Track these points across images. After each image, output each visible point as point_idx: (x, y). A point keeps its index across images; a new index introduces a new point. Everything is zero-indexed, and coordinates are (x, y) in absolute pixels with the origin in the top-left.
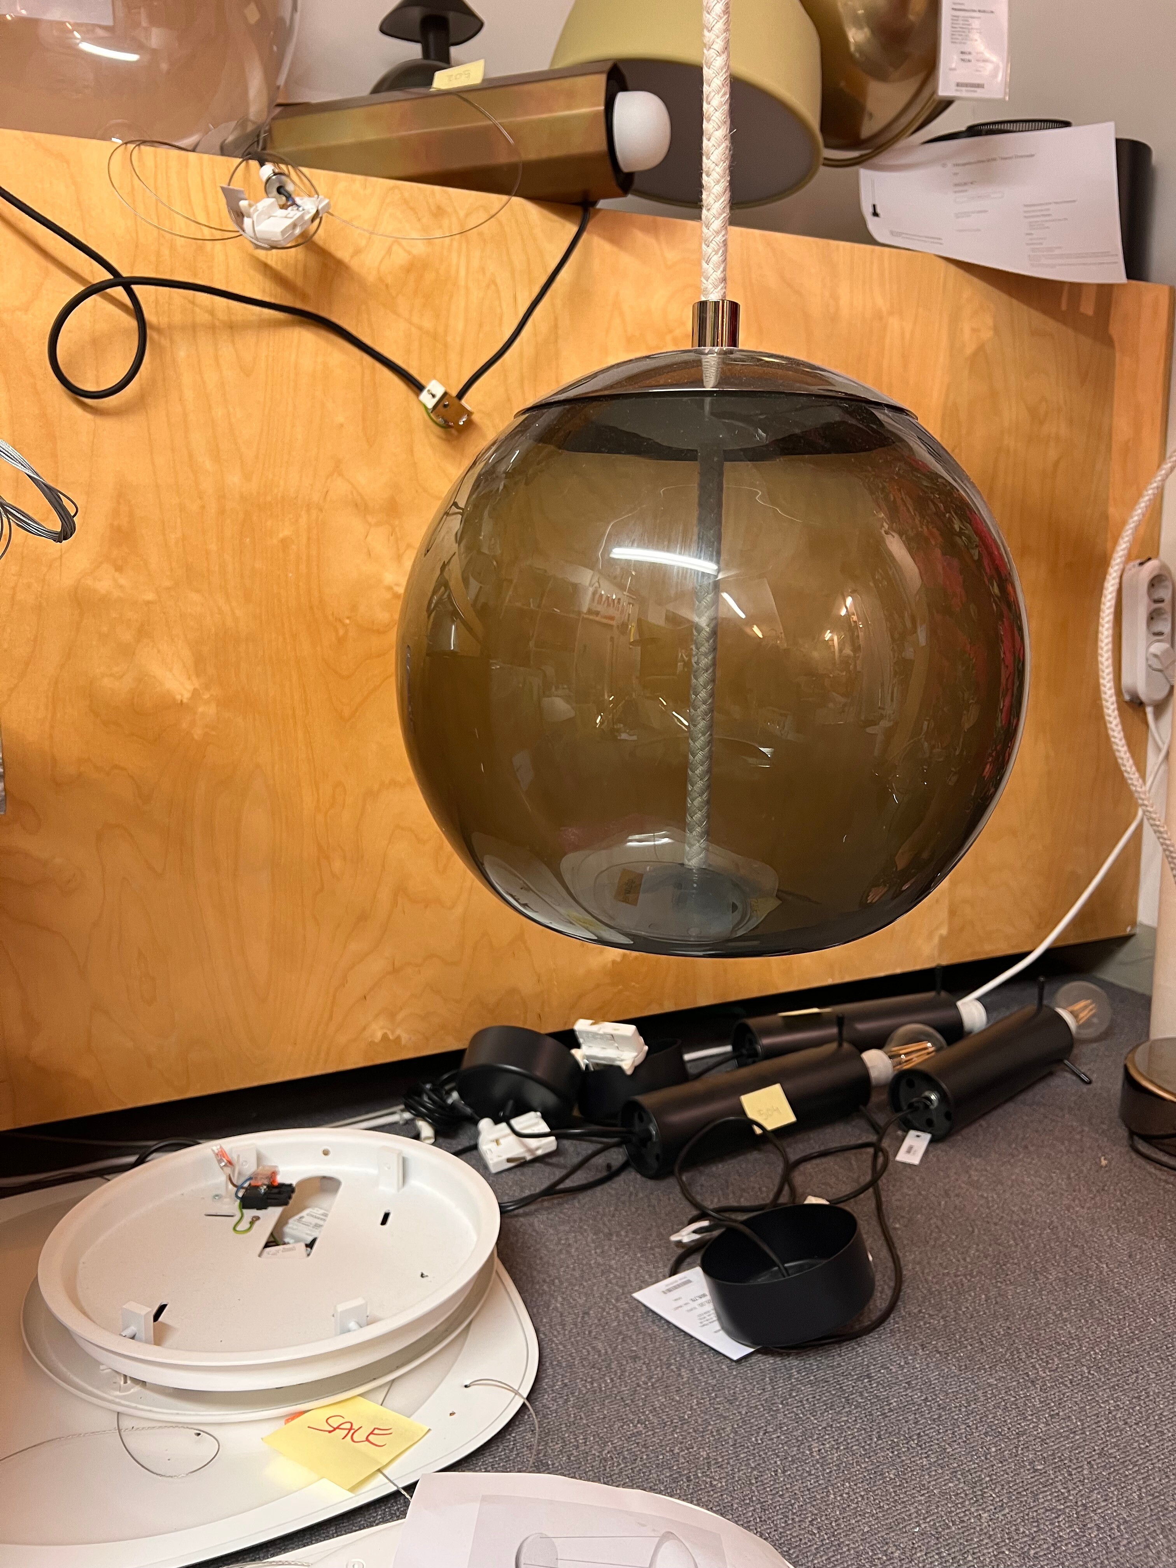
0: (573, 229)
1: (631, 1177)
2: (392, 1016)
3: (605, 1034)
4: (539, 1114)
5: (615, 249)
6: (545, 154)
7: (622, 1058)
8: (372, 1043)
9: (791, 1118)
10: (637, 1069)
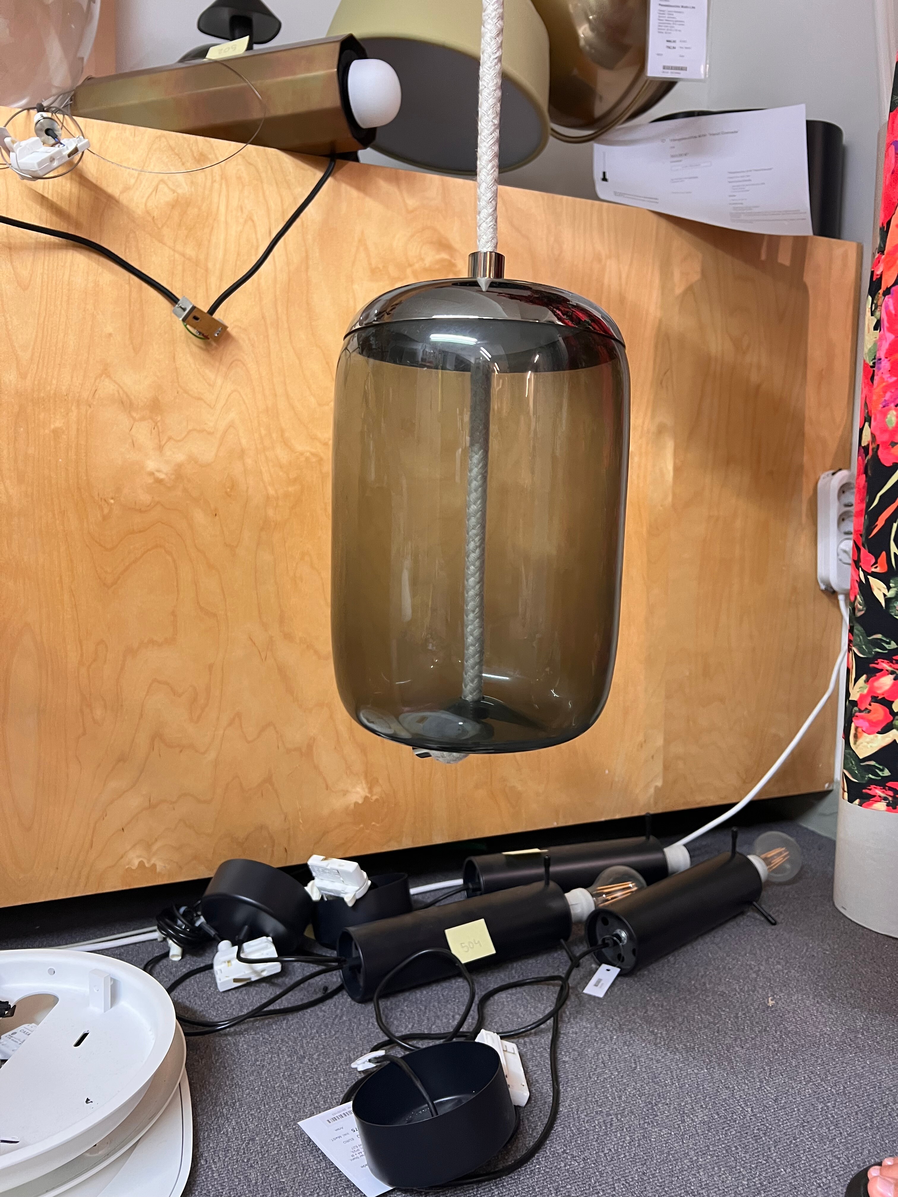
0: (319, 175)
1: (344, 1000)
2: (148, 846)
3: (332, 869)
4: (270, 939)
5: (361, 195)
6: (290, 111)
7: (346, 891)
8: (129, 870)
9: (491, 950)
10: (358, 902)
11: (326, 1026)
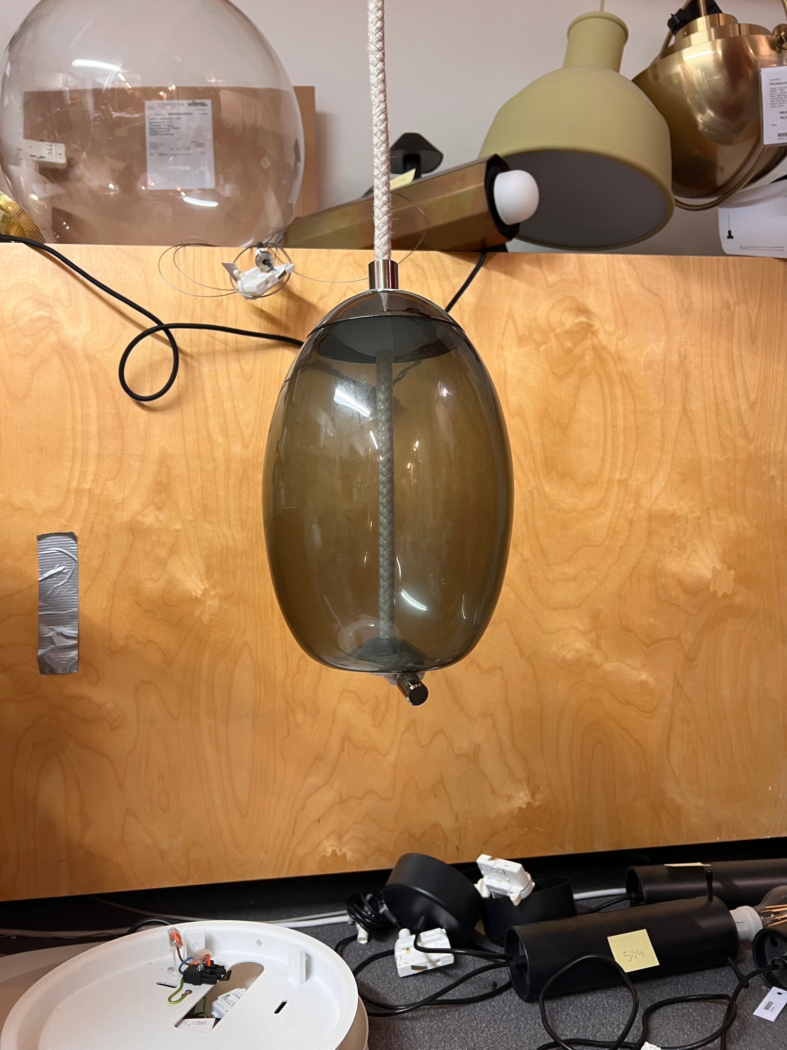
1: (511, 996)
2: (340, 837)
3: (499, 869)
4: (444, 930)
5: (509, 278)
7: (512, 890)
8: (324, 857)
9: (654, 962)
11: (495, 1021)
